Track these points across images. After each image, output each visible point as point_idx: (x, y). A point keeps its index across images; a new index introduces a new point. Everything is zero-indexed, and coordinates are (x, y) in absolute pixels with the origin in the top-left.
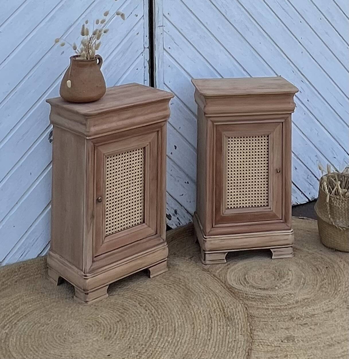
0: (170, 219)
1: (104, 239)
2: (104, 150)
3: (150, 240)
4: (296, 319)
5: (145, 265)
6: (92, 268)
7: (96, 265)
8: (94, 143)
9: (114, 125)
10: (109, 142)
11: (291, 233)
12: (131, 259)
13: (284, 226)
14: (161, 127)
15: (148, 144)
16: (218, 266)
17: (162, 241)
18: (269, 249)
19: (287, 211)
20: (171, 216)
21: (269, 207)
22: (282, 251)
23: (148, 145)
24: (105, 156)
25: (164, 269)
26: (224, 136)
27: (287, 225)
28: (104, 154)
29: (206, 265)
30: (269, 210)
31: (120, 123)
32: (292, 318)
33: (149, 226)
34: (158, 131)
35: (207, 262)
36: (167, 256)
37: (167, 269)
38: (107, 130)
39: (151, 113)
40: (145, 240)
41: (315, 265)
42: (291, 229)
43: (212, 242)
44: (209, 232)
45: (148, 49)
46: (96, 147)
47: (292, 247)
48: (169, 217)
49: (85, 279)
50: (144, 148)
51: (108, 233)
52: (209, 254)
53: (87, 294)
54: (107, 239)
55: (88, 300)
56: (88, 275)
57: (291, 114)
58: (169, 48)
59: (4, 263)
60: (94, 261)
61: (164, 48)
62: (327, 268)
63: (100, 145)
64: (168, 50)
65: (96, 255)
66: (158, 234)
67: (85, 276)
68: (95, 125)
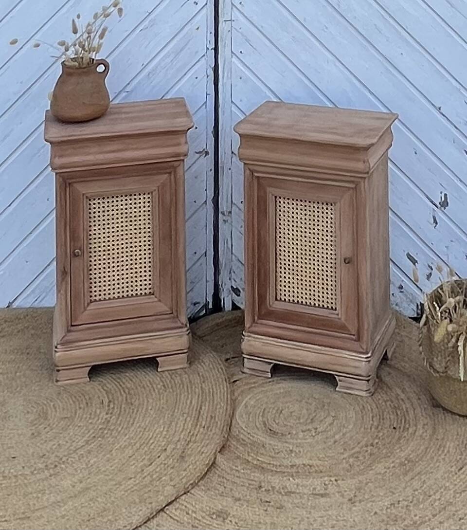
0: (239, 296)
1: (88, 305)
2: (82, 189)
3: (160, 319)
4: (265, 490)
5: (150, 351)
6: (66, 338)
7: (72, 336)
8: (64, 179)
9: (91, 158)
10: (88, 179)
11: (366, 360)
12: (126, 340)
13: (356, 345)
14: (175, 168)
15: (155, 188)
16: (256, 379)
17: (179, 325)
18: (332, 375)
20: (240, 291)
21: (337, 312)
22: (352, 384)
23: (155, 190)
24: (85, 198)
25: (182, 363)
27: (360, 346)
28: (83, 194)
29: (243, 373)
30: (336, 316)
31: (100, 157)
32: (260, 487)
33: (160, 301)
34: (170, 173)
35: (245, 370)
36: (187, 346)
37: (186, 365)
38: (81, 164)
39: (153, 147)
41: (383, 419)
42: (368, 353)
43: (251, 343)
44: (249, 328)
45: (213, 51)
46: (67, 185)
47: (368, 381)
48: (236, 291)
49: (56, 351)
50: (152, 193)
51: (93, 299)
52: (248, 358)
53: (58, 371)
54: (92, 306)
55: (58, 379)
56: (58, 346)
57: (365, 178)
58: (241, 52)
59: (15, 305)
60: (69, 331)
61: (232, 52)
62: (394, 428)
63: (75, 182)
64: (239, 55)
65: (73, 324)
66: (174, 314)
67: (56, 347)
68: (61, 156)
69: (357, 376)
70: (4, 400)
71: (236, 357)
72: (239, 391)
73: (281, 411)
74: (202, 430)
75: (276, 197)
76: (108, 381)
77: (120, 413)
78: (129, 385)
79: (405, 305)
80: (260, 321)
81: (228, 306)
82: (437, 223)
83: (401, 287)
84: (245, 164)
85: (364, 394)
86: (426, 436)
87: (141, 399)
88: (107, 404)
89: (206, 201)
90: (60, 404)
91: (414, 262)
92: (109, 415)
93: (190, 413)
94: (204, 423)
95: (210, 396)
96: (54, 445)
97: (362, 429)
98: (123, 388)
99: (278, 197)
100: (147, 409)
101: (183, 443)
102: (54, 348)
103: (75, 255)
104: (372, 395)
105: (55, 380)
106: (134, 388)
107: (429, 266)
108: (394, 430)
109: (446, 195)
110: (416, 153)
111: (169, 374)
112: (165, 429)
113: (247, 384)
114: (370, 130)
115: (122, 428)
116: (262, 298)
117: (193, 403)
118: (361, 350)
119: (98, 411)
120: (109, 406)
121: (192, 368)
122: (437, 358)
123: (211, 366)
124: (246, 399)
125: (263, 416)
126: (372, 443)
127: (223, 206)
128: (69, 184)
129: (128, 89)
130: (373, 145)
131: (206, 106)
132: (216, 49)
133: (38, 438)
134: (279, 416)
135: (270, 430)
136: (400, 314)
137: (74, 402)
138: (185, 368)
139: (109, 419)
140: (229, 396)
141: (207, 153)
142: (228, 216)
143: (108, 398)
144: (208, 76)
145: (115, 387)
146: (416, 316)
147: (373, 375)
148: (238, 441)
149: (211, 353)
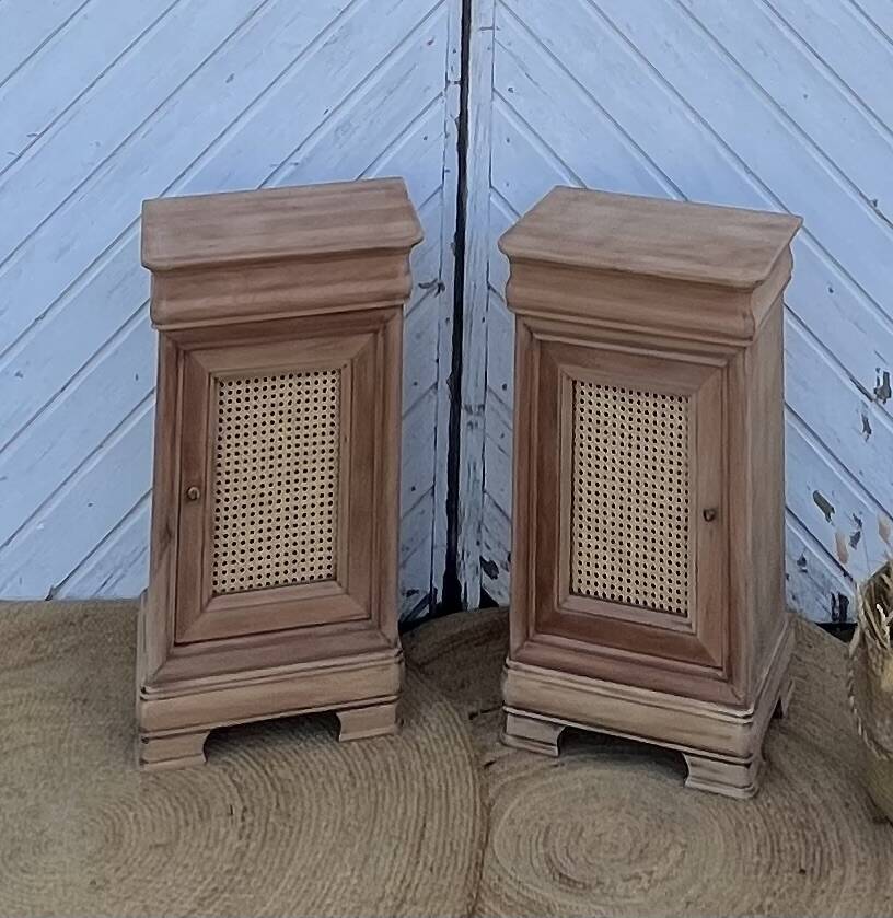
0: (493, 577)
1: (209, 600)
2: (209, 362)
3: (345, 631)
5: (323, 700)
9: (228, 302)
10: (218, 344)
11: (744, 721)
13: (723, 690)
14: (385, 322)
15: (345, 362)
16: (530, 759)
17: (382, 642)
18: (679, 752)
19: (733, 648)
20: (496, 568)
21: (687, 620)
22: (715, 771)
23: (345, 366)
24: (212, 381)
25: (387, 724)
26: (564, 378)
27: (733, 691)
28: (210, 374)
29: (505, 745)
30: (686, 629)
33: (347, 593)
34: (376, 332)
35: (509, 740)
36: (396, 688)
37: (392, 728)
38: (208, 314)
39: (345, 280)
40: (328, 629)
41: (779, 851)
42: (747, 708)
43: (520, 682)
44: (518, 650)
45: (459, 87)
46: (181, 353)
47: (748, 766)
48: (490, 568)
49: (142, 699)
50: (340, 371)
51: (219, 588)
52: (514, 715)
53: (145, 741)
54: (217, 604)
55: (145, 758)
56: (148, 689)
57: (745, 348)
58: (510, 90)
59: (63, 594)
60: (170, 657)
61: (493, 90)
62: (802, 871)
63: (196, 350)
64: (506, 95)
65: (179, 641)
66: (372, 619)
67: (144, 691)
68: (171, 298)
69: (726, 756)
70: (38, 805)
71: (491, 712)
72: (497, 786)
73: (580, 834)
74: (427, 874)
75: (574, 382)
76: (241, 763)
77: (265, 835)
78: (281, 773)
79: (809, 597)
80: (540, 637)
81: (474, 600)
82: (870, 433)
83: (803, 561)
84: (518, 315)
85: (739, 794)
86: (864, 890)
87: (307, 804)
88: (239, 816)
89: (436, 384)
90: (148, 813)
91: (828, 510)
92: (244, 841)
93: (404, 837)
94: (431, 859)
95: (440, 797)
96: (135, 907)
97: (740, 874)
98: (270, 779)
99: (579, 384)
100: (318, 826)
101: (390, 904)
102: (139, 693)
103: (189, 499)
104: (755, 797)
105: (137, 762)
106: (293, 778)
107: (856, 519)
108: (800, 876)
109: (886, 375)
110: (831, 291)
111: (360, 747)
112: (356, 873)
113: (511, 771)
114: (754, 251)
115: (271, 869)
116: (544, 589)
117: (409, 814)
118: (735, 701)
119: (223, 831)
120: (243, 819)
121: (404, 733)
122: (883, 721)
123: (442, 732)
124: (512, 806)
125: (545, 845)
126: (761, 906)
127: (470, 393)
128: (185, 352)
129: (297, 159)
130: (759, 283)
131: (442, 194)
132: (464, 82)
133: (104, 894)
134: (577, 842)
135: (561, 875)
136: (800, 617)
137: (175, 809)
138: (392, 735)
139: (244, 849)
140: (478, 799)
141: (441, 287)
142: (478, 414)
143: (243, 800)
144: (446, 136)
145: (255, 776)
146: (830, 620)
147: (757, 753)
148: (496, 897)
149: (441, 701)
